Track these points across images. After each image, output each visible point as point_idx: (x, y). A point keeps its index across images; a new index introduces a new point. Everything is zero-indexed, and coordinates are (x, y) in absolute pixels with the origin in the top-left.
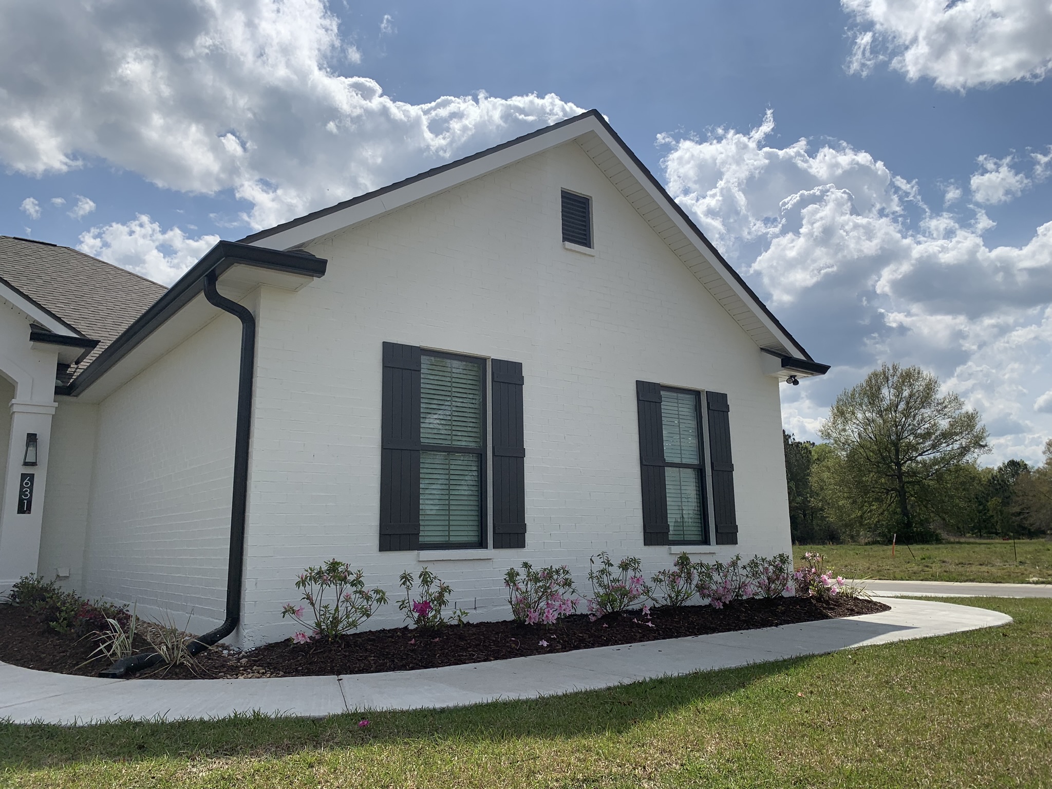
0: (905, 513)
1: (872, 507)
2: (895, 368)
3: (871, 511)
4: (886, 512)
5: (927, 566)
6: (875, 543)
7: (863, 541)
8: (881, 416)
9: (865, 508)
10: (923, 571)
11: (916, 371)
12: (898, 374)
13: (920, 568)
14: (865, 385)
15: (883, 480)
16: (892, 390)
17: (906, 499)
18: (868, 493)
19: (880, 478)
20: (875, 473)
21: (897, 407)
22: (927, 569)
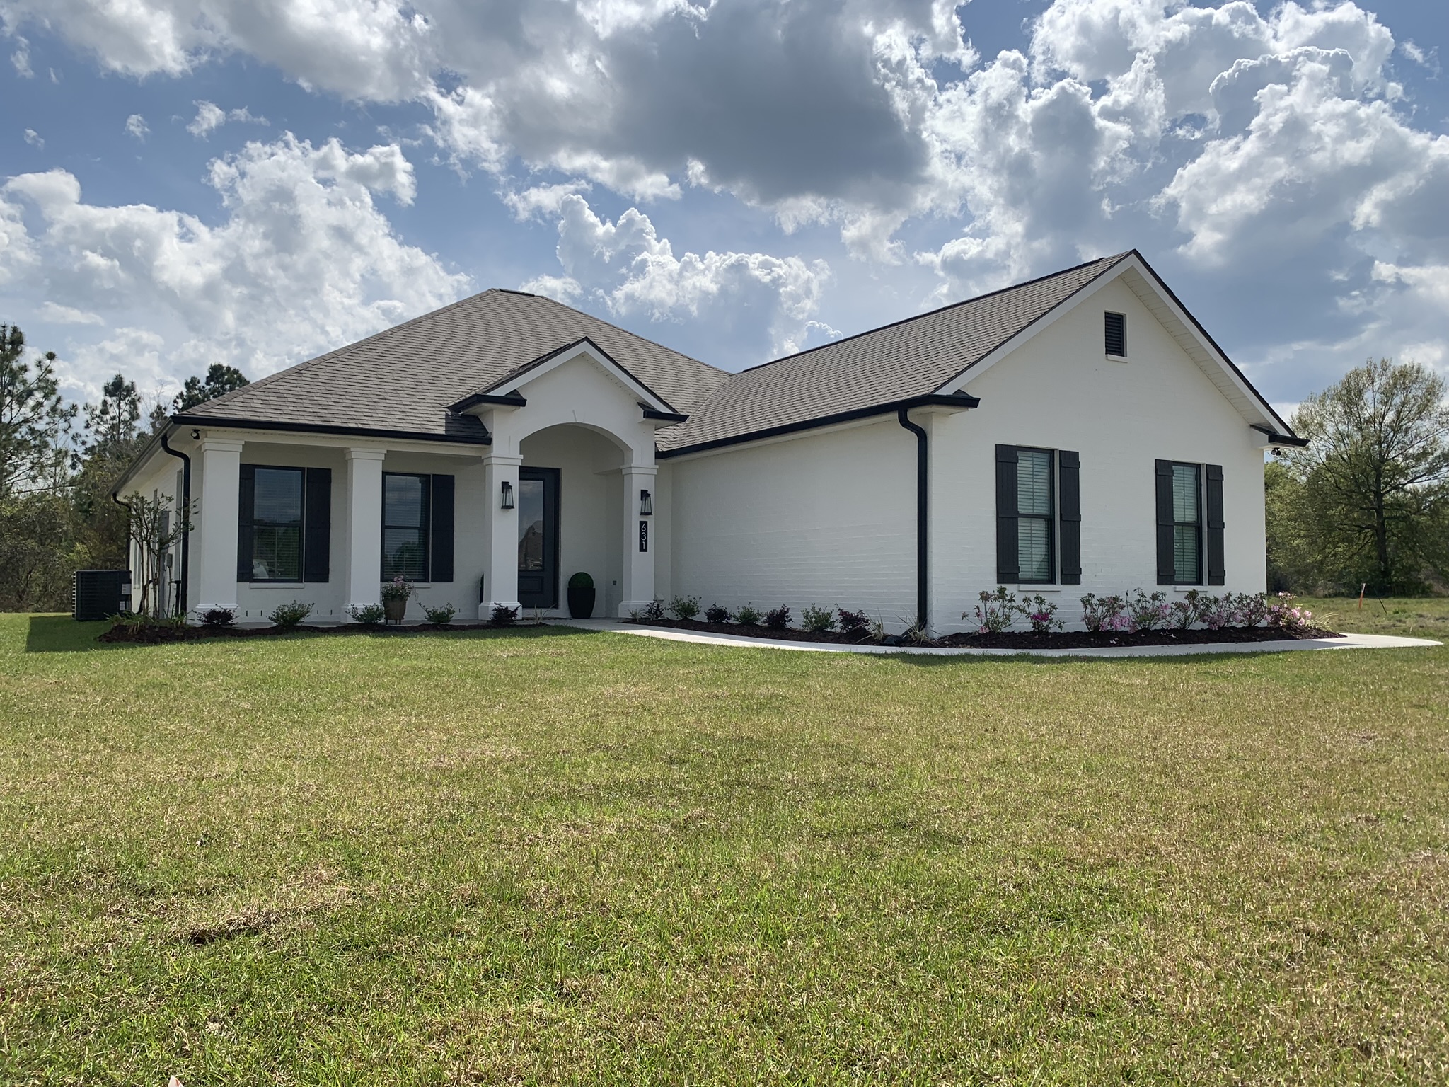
0: (1383, 557)
1: (1337, 550)
2: (1385, 367)
3: (1335, 555)
4: (1356, 557)
5: (1400, 621)
6: (1337, 595)
7: (1321, 593)
8: (1360, 429)
9: (1327, 551)
10: (1394, 625)
11: (1415, 369)
12: (1389, 373)
13: (1392, 622)
14: (1340, 388)
15: (1356, 515)
16: (1378, 396)
17: (1386, 540)
18: (1334, 531)
19: (1352, 512)
20: (1346, 505)
21: (1383, 419)
22: (1398, 624)
